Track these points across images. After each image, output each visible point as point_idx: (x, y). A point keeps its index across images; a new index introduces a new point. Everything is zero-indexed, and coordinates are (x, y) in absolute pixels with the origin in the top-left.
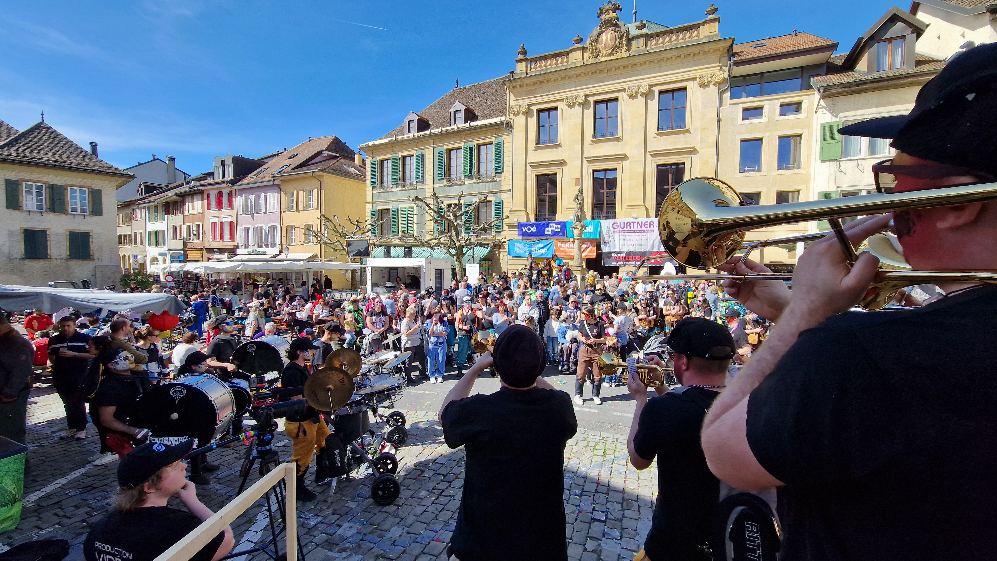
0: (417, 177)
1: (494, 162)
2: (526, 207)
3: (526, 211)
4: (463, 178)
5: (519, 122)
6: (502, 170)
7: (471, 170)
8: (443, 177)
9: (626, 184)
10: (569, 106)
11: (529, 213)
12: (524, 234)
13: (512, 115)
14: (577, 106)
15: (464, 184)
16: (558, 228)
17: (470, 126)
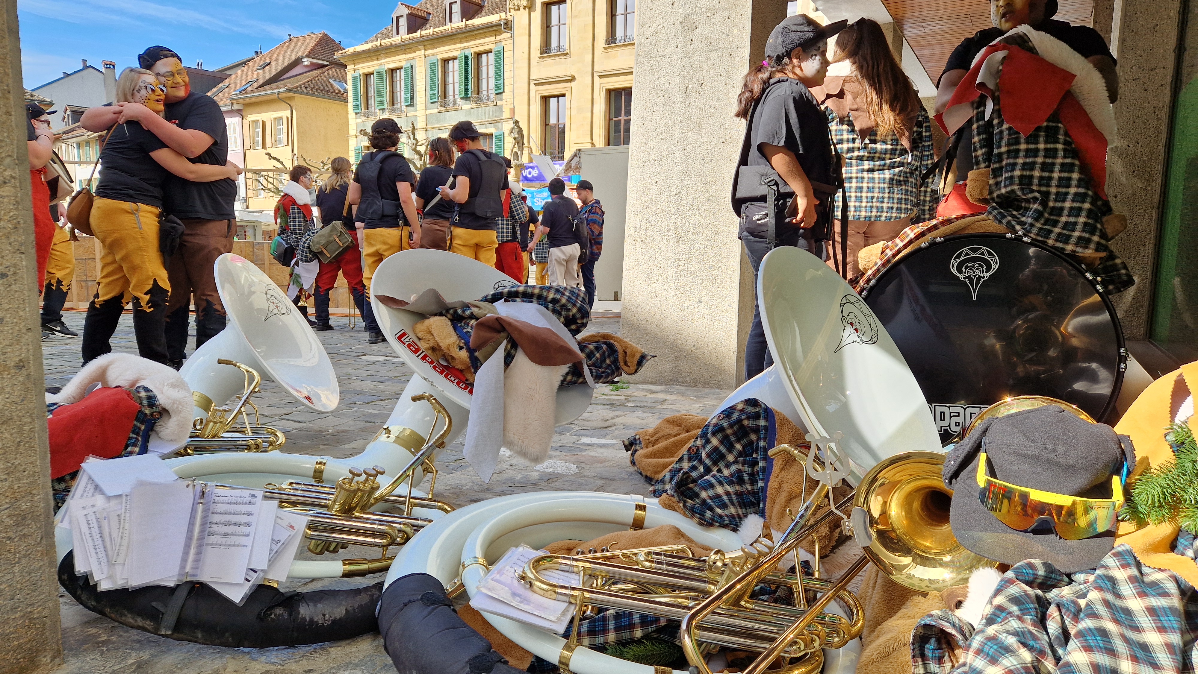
0: (406, 99)
1: (493, 79)
4: (460, 100)
5: (520, 18)
6: (502, 89)
7: (466, 90)
8: (436, 100)
11: (534, 150)
13: (512, 11)
15: (461, 110)
17: (466, 26)
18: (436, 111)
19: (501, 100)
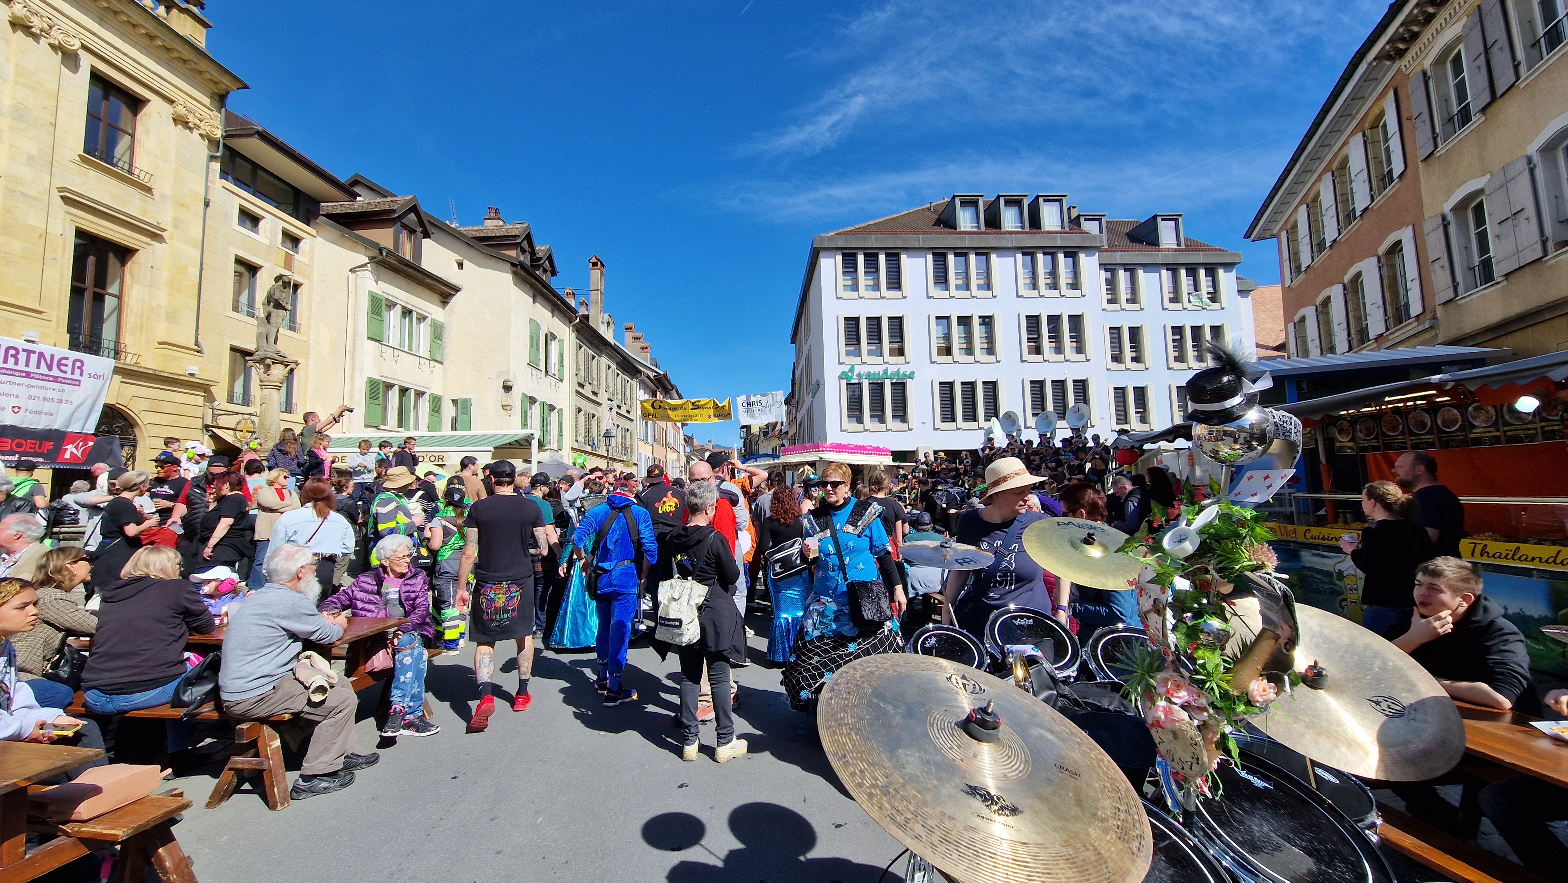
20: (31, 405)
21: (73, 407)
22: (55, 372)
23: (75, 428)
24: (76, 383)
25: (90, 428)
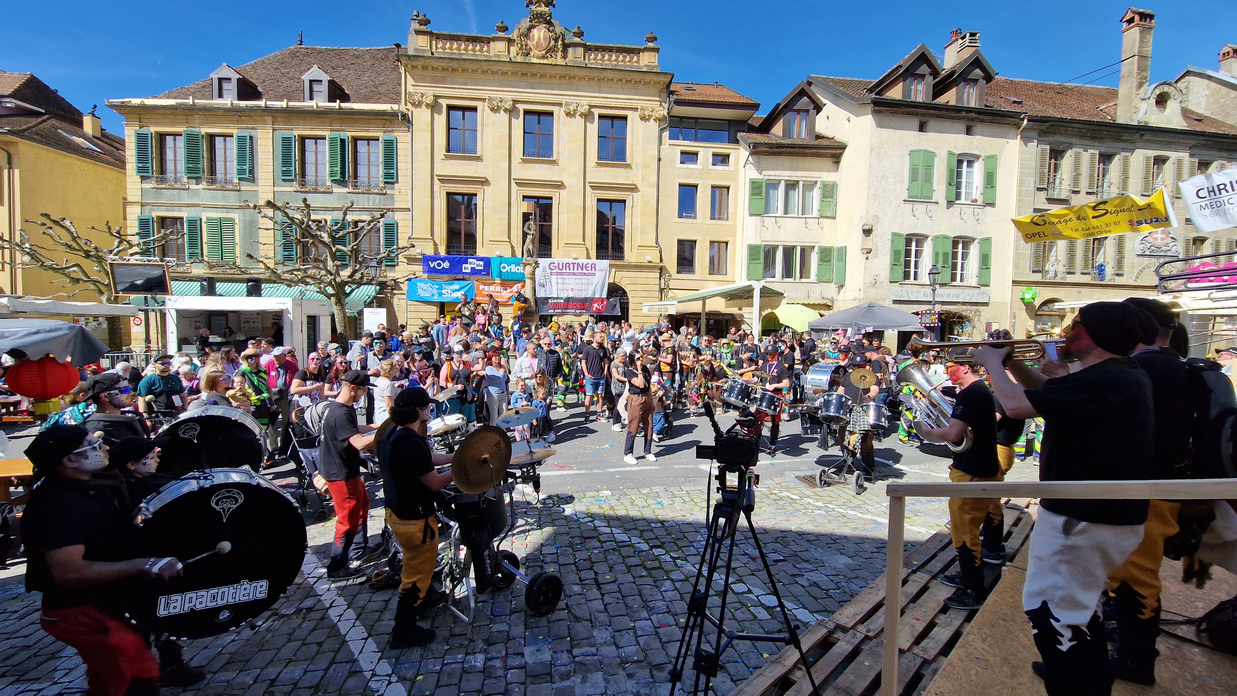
0: (241, 172)
1: (381, 167)
2: (432, 234)
3: (433, 240)
4: (329, 183)
5: (421, 116)
6: (395, 180)
7: (343, 173)
8: (293, 177)
9: (564, 218)
10: (492, 109)
11: (438, 242)
12: (431, 271)
13: (409, 106)
14: (502, 112)
15: (332, 193)
16: (479, 265)
17: (340, 108)
18: (291, 189)
19: (393, 189)
20: (577, 287)
21: (593, 287)
22: (585, 271)
23: (597, 296)
24: (594, 274)
25: (604, 295)
